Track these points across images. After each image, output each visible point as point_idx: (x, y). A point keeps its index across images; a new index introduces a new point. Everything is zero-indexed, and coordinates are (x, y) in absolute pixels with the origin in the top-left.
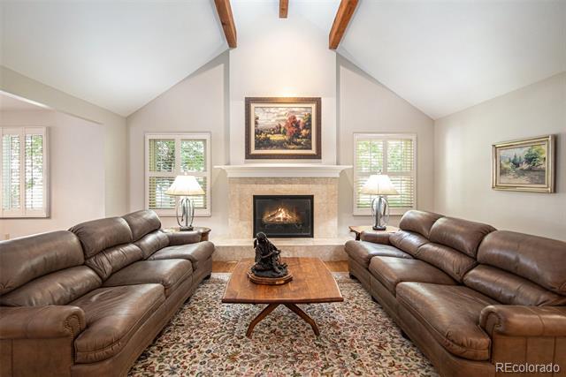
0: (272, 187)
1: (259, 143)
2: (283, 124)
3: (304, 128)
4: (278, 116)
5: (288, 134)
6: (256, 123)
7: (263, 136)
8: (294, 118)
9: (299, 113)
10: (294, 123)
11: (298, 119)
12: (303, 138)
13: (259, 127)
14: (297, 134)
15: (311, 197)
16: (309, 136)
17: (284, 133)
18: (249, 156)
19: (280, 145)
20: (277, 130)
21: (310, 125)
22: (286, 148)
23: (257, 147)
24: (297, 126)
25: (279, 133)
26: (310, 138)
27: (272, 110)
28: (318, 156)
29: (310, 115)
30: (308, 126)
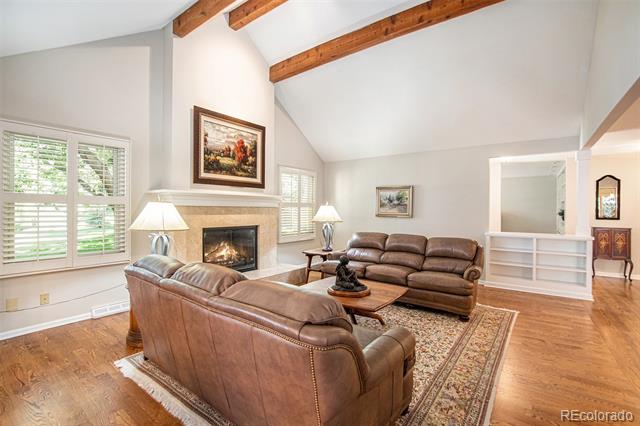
0: (222, 217)
1: (208, 166)
2: (232, 147)
3: (251, 155)
4: (228, 137)
5: (237, 158)
6: (206, 141)
7: (212, 157)
8: (243, 143)
9: (247, 138)
10: (242, 147)
11: (246, 144)
12: (249, 165)
13: (209, 145)
14: (244, 161)
15: (256, 228)
16: (254, 164)
17: (234, 158)
18: (197, 180)
19: (230, 170)
20: (227, 153)
21: (256, 152)
22: (234, 174)
23: (207, 169)
24: (245, 152)
25: (228, 156)
26: (256, 166)
27: (222, 129)
28: (261, 186)
29: (256, 143)
30: (254, 154)
